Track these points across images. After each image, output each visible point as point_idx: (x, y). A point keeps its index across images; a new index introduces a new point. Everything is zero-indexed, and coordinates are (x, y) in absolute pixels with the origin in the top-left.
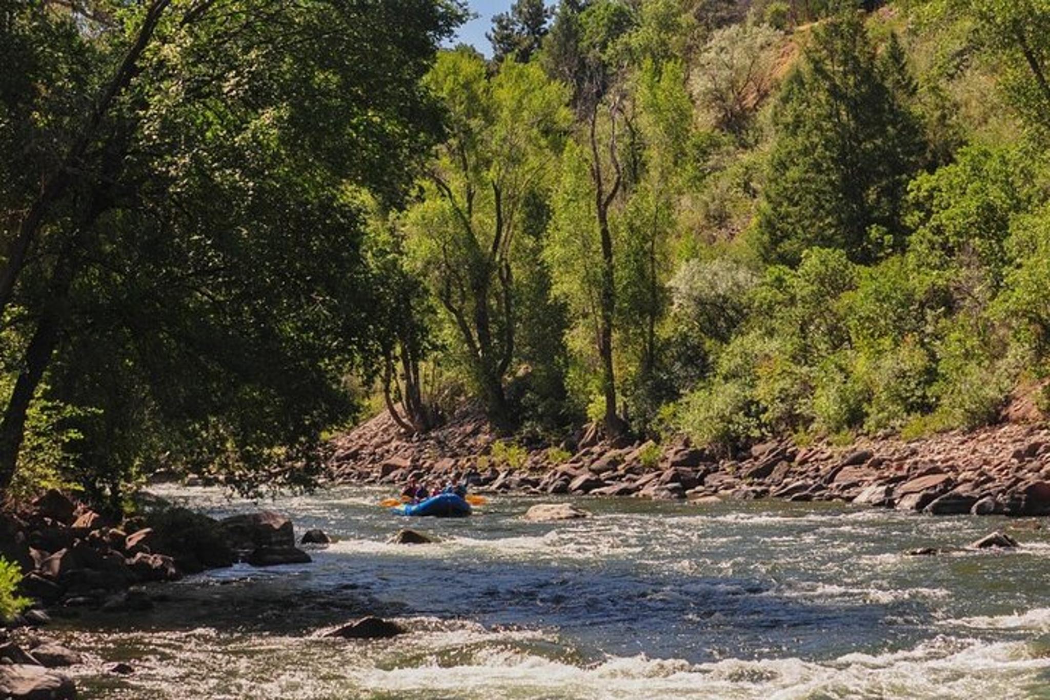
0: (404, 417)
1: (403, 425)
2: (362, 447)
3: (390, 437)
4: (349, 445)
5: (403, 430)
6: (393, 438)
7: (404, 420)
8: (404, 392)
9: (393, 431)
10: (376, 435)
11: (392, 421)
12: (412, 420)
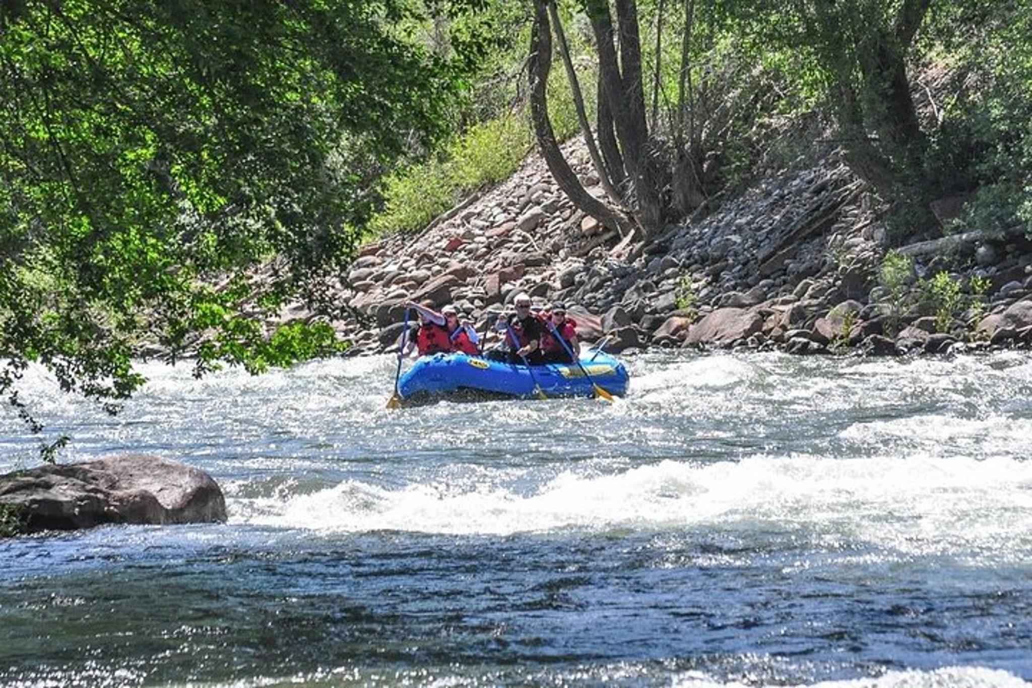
0: (594, 183)
1: (592, 207)
2: (463, 275)
3: (549, 243)
4: (422, 273)
5: (589, 223)
6: (556, 249)
7: (595, 192)
8: (591, 105)
9: (556, 225)
10: (504, 239)
11: (555, 193)
12: (619, 193)
